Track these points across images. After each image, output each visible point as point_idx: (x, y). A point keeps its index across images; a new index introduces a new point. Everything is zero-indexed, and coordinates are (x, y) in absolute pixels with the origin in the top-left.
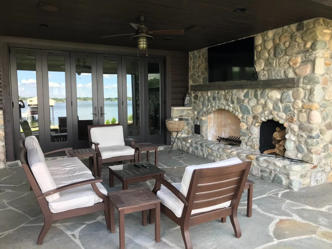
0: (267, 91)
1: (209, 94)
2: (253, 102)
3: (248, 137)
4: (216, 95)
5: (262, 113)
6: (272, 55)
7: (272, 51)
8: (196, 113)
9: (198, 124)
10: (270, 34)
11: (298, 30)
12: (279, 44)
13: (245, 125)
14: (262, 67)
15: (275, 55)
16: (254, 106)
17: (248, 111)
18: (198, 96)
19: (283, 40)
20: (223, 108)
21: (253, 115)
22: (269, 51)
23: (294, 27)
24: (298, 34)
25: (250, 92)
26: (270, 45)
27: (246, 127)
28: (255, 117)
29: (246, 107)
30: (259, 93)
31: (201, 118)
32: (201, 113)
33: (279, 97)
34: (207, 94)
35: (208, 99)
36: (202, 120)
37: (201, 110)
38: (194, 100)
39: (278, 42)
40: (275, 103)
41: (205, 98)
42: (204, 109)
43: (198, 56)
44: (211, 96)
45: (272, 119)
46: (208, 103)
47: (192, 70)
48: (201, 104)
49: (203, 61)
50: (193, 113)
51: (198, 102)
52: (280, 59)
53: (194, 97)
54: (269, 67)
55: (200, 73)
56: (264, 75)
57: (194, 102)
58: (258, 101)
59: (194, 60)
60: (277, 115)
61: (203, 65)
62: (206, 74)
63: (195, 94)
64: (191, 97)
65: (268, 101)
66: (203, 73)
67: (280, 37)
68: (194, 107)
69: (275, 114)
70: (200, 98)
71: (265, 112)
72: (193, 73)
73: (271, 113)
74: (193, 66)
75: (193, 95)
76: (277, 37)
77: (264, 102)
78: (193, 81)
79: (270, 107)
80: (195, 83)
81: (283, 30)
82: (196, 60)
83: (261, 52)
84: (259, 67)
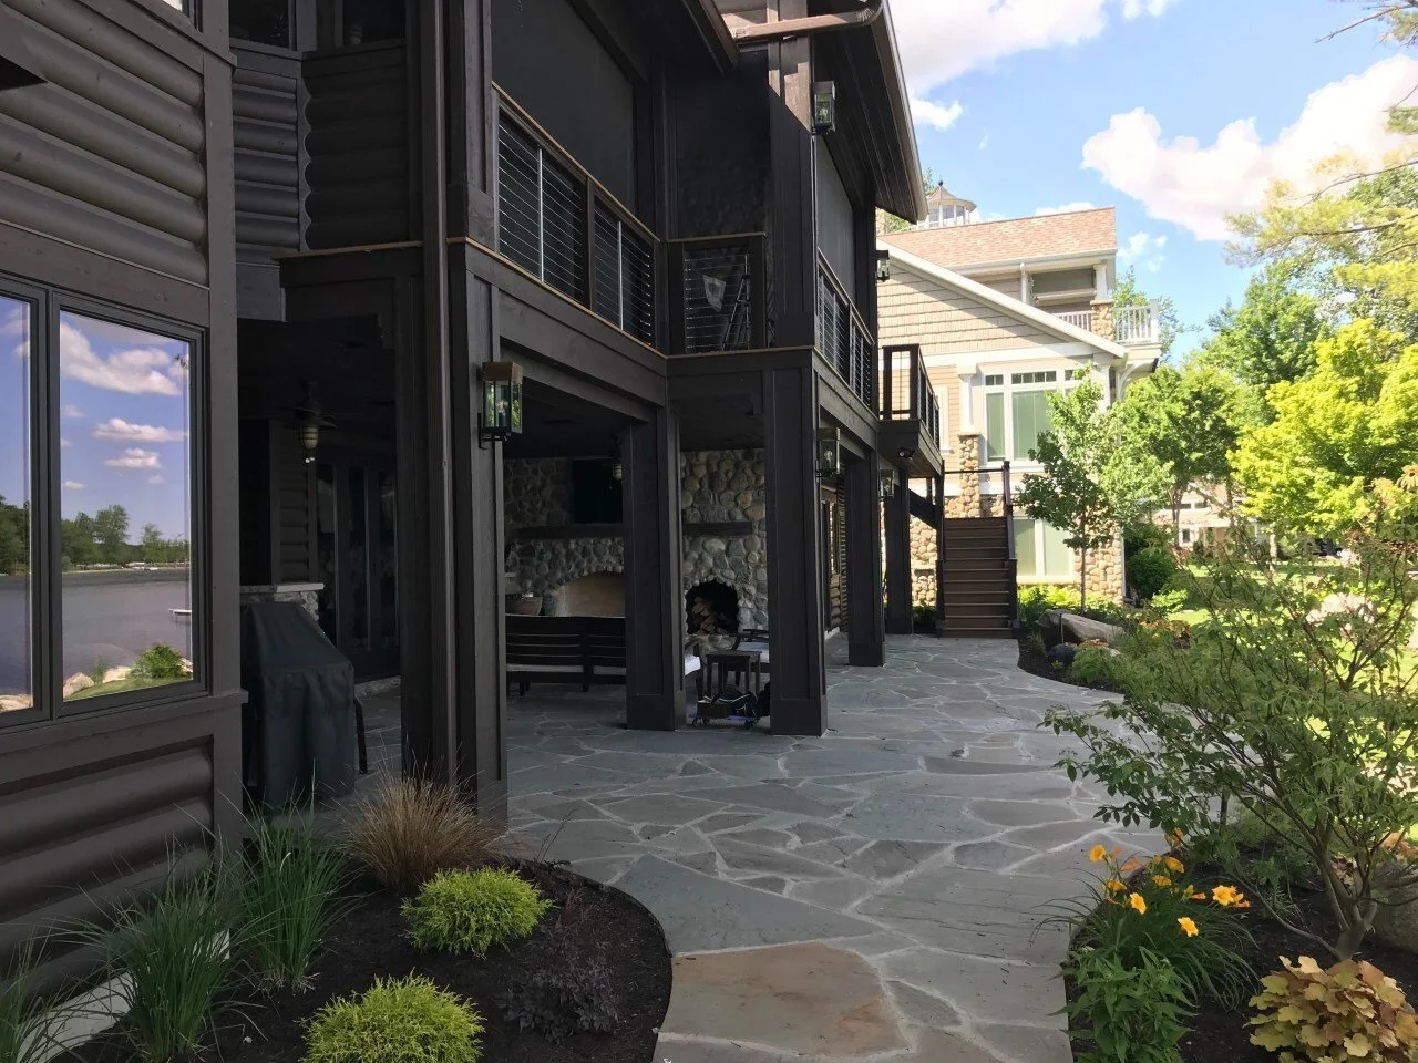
0: (702, 538)
1: (573, 545)
4: (590, 547)
5: (694, 573)
6: (706, 486)
7: (706, 481)
10: (703, 456)
11: (746, 457)
12: (717, 473)
14: (690, 504)
15: (711, 487)
18: (533, 550)
19: (724, 467)
20: (610, 569)
22: (701, 481)
23: (739, 453)
24: (747, 464)
30: (687, 542)
31: (546, 592)
32: (547, 583)
33: (723, 547)
34: (566, 546)
35: (569, 555)
36: (551, 597)
37: (546, 577)
38: (524, 559)
39: (715, 469)
40: (718, 558)
41: (560, 552)
42: (555, 573)
43: (530, 470)
44: (576, 550)
45: (714, 581)
46: (568, 561)
47: (512, 497)
48: (545, 565)
49: (549, 480)
50: (521, 584)
51: (535, 561)
52: (720, 494)
53: (523, 553)
54: (704, 503)
55: (539, 505)
56: (695, 515)
57: (522, 562)
58: (686, 555)
59: (518, 477)
60: (722, 574)
61: (549, 489)
62: (557, 508)
63: (526, 545)
64: (513, 553)
65: (705, 554)
66: (551, 505)
67: (719, 464)
68: (523, 571)
69: (718, 573)
70: (542, 552)
71: (700, 571)
72: (517, 504)
73: (711, 571)
74: (514, 488)
75: (518, 547)
76: (714, 462)
77: (697, 557)
78: (518, 518)
79: (710, 562)
80: (522, 522)
81: (722, 455)
82: (525, 476)
83: (687, 481)
84: (685, 502)
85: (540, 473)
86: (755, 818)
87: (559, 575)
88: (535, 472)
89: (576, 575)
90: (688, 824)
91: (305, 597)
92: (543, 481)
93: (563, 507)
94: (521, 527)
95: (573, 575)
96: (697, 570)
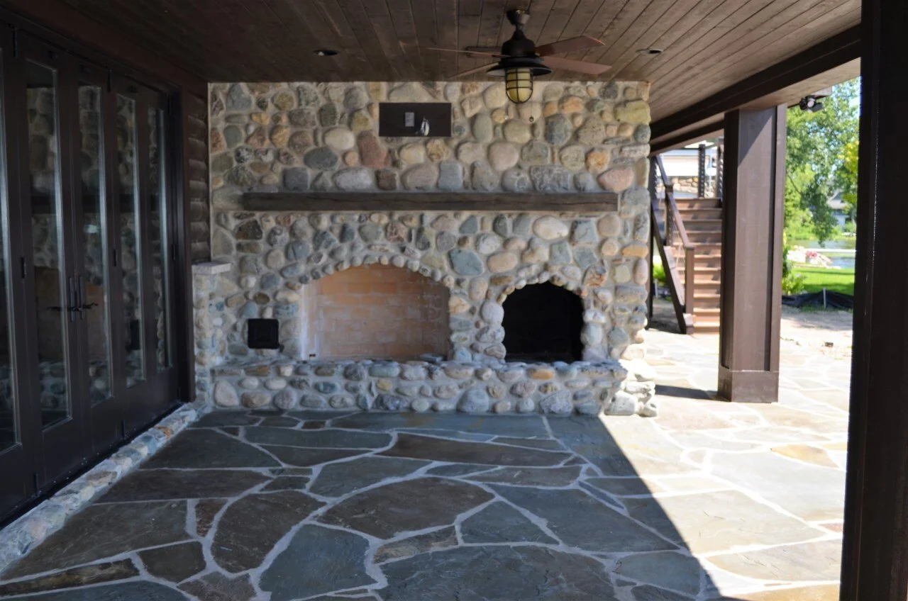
0: (533, 215)
1: (325, 223)
2: (491, 244)
3: (474, 331)
4: (354, 226)
5: (519, 269)
6: (540, 137)
7: (540, 130)
8: (252, 281)
9: (269, 315)
10: (538, 89)
11: (605, 94)
12: (558, 116)
13: (464, 302)
14: (513, 163)
15: (549, 136)
16: (493, 255)
17: (477, 268)
18: (259, 227)
19: (569, 109)
20: (385, 261)
21: (490, 275)
22: (533, 127)
23: (595, 88)
24: (607, 106)
25: (479, 219)
26: (534, 115)
27: (468, 307)
28: (495, 280)
29: (470, 257)
30: (509, 222)
31: (280, 296)
32: (281, 281)
33: (565, 232)
34: (314, 222)
35: (319, 237)
36: (287, 302)
37: (281, 272)
38: (241, 241)
39: (554, 110)
40: (555, 246)
41: (304, 234)
42: (294, 266)
43: (254, 101)
44: (331, 229)
45: (549, 282)
46: (316, 248)
47: (224, 142)
48: (279, 251)
49: (285, 120)
50: (239, 282)
51: (262, 245)
52: (562, 149)
53: (241, 232)
54: (537, 162)
55: (269, 158)
56: (522, 181)
57: (239, 247)
58: (506, 242)
59: (234, 112)
60: (562, 271)
61: (285, 133)
62: (298, 163)
63: (246, 220)
64: (224, 232)
65: (537, 241)
66: (288, 157)
67: (561, 102)
68: (242, 263)
69: (556, 270)
70: (273, 232)
71: (529, 266)
72: (232, 155)
73: (546, 267)
74: (226, 130)
75: (233, 224)
76: (555, 99)
77: (523, 245)
78: (234, 179)
79: (543, 254)
80: (242, 185)
81: (567, 88)
82: (244, 112)
83: (511, 127)
84: (507, 160)
85: (271, 107)
87: (303, 268)
88: (262, 105)
89: (331, 270)
92: (276, 119)
93: (307, 160)
94: (239, 192)
95: (324, 268)
96: (523, 265)
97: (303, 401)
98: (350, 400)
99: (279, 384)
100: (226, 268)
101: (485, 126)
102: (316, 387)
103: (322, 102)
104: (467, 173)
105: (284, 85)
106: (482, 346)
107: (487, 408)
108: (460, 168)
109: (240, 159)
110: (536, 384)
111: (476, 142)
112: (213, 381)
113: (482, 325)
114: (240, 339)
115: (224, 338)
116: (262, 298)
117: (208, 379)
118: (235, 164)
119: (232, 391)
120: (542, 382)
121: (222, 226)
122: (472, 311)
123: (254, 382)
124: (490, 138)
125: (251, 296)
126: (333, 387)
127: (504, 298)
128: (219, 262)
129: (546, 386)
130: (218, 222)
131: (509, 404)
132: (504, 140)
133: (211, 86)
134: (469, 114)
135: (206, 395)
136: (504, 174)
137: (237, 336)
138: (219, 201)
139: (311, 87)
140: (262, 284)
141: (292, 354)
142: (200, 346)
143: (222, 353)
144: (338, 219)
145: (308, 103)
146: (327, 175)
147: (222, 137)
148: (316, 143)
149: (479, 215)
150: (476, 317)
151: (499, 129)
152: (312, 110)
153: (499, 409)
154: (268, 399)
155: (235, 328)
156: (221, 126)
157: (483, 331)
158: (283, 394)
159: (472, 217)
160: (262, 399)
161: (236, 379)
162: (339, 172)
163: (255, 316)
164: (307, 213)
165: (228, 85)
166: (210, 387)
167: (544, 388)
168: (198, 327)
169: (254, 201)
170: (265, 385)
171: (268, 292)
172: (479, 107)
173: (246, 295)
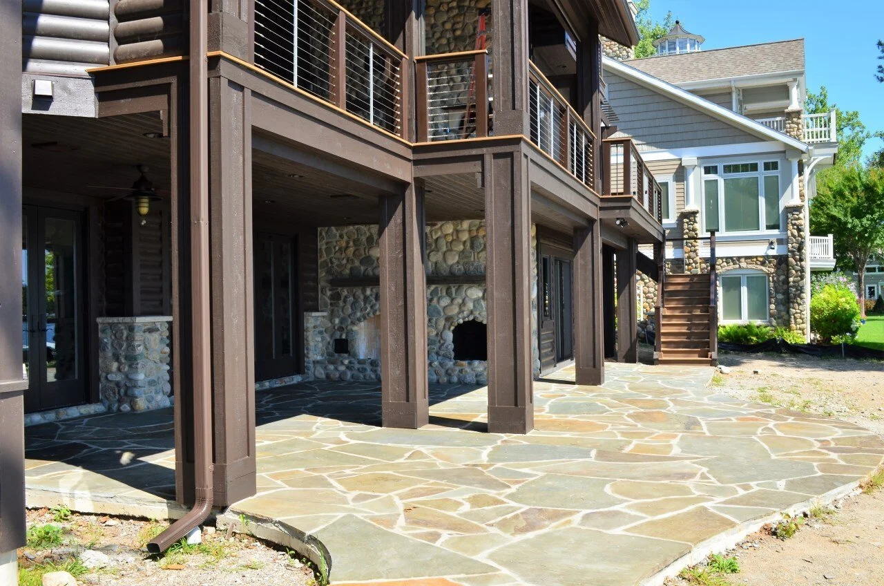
0: (465, 286)
1: (368, 292)
2: (445, 302)
3: (438, 345)
5: (459, 313)
6: (468, 247)
7: (468, 244)
8: (337, 321)
9: (344, 337)
10: (466, 224)
12: (477, 237)
13: (433, 330)
14: (456, 261)
15: (472, 247)
16: (446, 306)
17: (439, 313)
18: (340, 295)
19: (482, 233)
21: (445, 316)
22: (464, 243)
25: (439, 289)
26: (465, 237)
27: (435, 333)
28: (448, 319)
29: (436, 308)
30: (453, 290)
31: (349, 327)
32: (350, 320)
33: (480, 294)
34: (364, 291)
35: (366, 299)
36: (352, 330)
37: (349, 316)
38: (332, 301)
39: (475, 234)
40: (476, 301)
41: (359, 297)
42: (355, 313)
43: (338, 235)
44: (371, 295)
45: (474, 320)
46: (365, 304)
47: (325, 255)
48: (349, 306)
49: (351, 243)
50: (331, 321)
51: (341, 303)
52: (479, 253)
53: (332, 297)
54: (466, 260)
55: (344, 262)
56: (460, 270)
57: (331, 304)
58: (452, 300)
59: (330, 240)
60: (479, 314)
61: (352, 249)
62: (357, 263)
63: (334, 292)
64: (325, 296)
65: (467, 299)
66: (353, 261)
67: (478, 230)
68: (332, 311)
69: (476, 314)
70: (346, 297)
71: (463, 312)
72: (329, 261)
73: (472, 312)
74: (326, 249)
75: (329, 293)
76: (475, 228)
77: (460, 301)
78: (329, 272)
79: (470, 305)
80: (332, 274)
81: (480, 223)
82: (334, 240)
83: (454, 243)
84: (453, 260)
85: (345, 237)
86: (444, 490)
87: (359, 314)
88: (341, 236)
89: (371, 315)
90: (392, 494)
91: (159, 326)
92: (348, 243)
93: (361, 262)
94: (331, 278)
95: (368, 314)
96: (461, 311)
97: (352, 376)
98: (373, 376)
99: (342, 368)
100: (325, 314)
101: (443, 243)
102: (358, 369)
103: (368, 234)
104: (434, 266)
105: (351, 227)
106: (442, 353)
107: (435, 381)
108: (430, 264)
109: (332, 263)
110: (457, 369)
111: (438, 251)
112: (314, 366)
113: (442, 342)
114: (331, 349)
115: (324, 348)
116: (341, 329)
117: (311, 365)
118: (330, 265)
119: (323, 372)
120: (460, 368)
121: (324, 294)
122: (437, 335)
123: (332, 367)
124: (444, 249)
125: (336, 328)
126: (365, 370)
127: (452, 328)
128: (322, 311)
129: (462, 370)
130: (322, 292)
131: (445, 379)
132: (451, 250)
133: (319, 229)
134: (434, 237)
135: (310, 372)
136: (452, 266)
137: (330, 347)
138: (322, 284)
139: (363, 228)
140: (342, 322)
141: (355, 355)
142: (307, 349)
143: (322, 355)
144: (374, 290)
145: (361, 235)
146: (370, 269)
147: (324, 252)
148: (365, 254)
149: (440, 287)
150: (439, 338)
151: (449, 244)
152: (364, 239)
153: (440, 381)
154: (337, 375)
155: (329, 343)
156: (324, 247)
157: (443, 344)
158: (344, 373)
159: (436, 288)
160: (334, 375)
161: (324, 366)
162: (376, 267)
163: (338, 338)
164: (361, 288)
165: (327, 228)
166: (312, 369)
167: (461, 371)
168: (307, 340)
169: (338, 282)
170: (336, 369)
171: (344, 326)
172: (439, 234)
173: (334, 327)
